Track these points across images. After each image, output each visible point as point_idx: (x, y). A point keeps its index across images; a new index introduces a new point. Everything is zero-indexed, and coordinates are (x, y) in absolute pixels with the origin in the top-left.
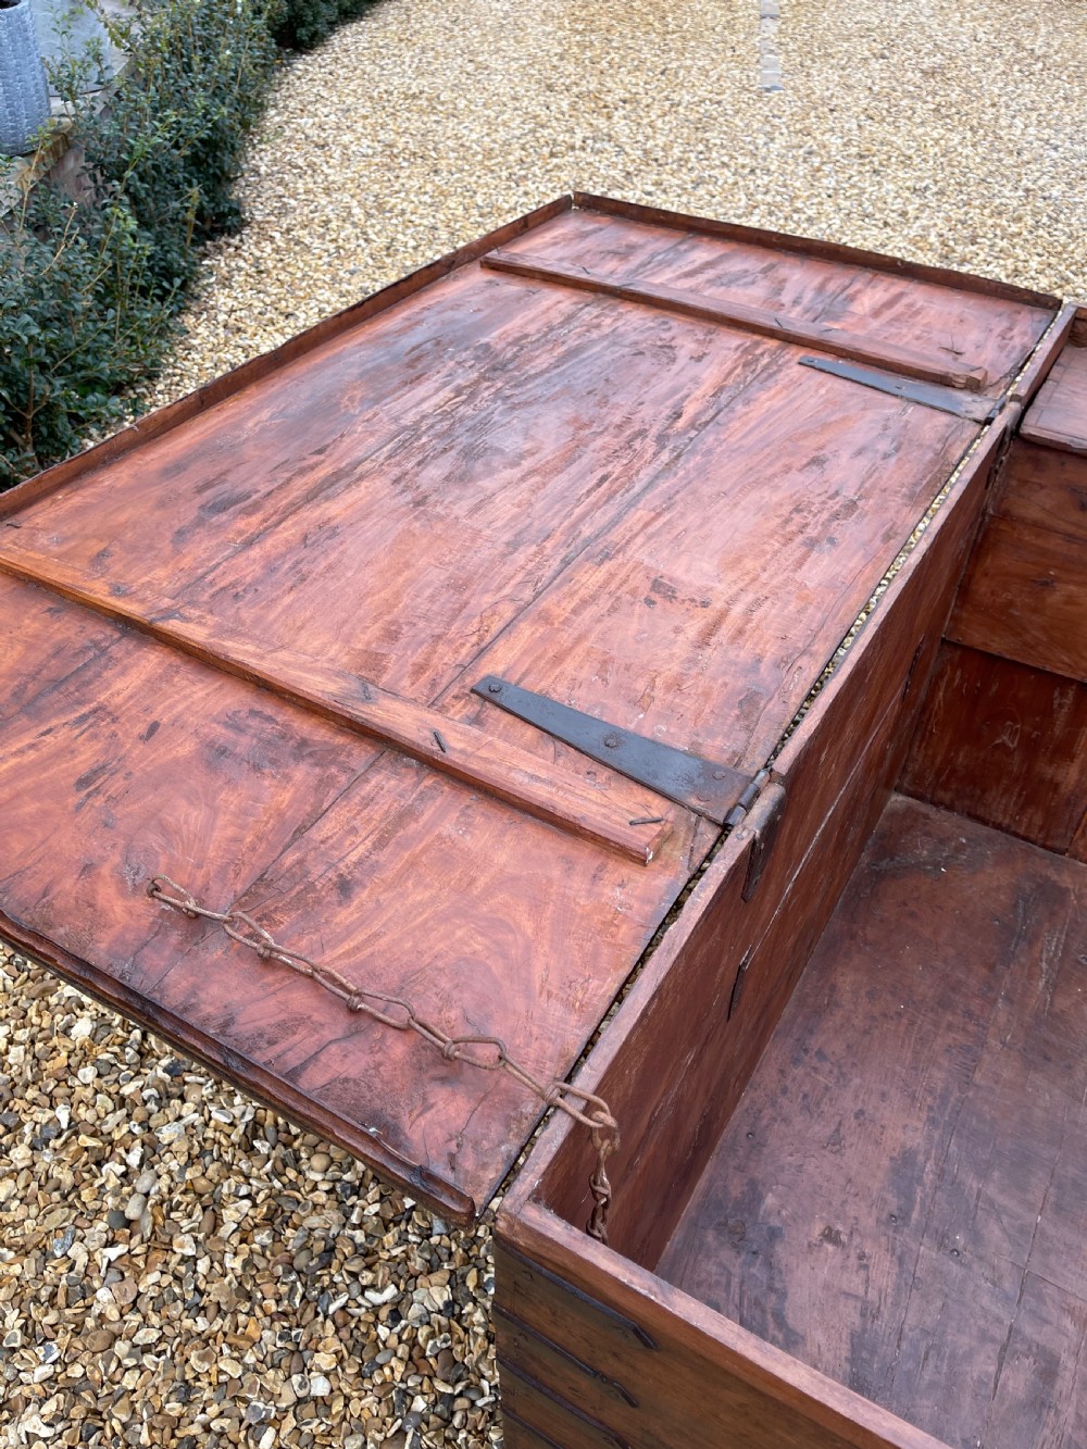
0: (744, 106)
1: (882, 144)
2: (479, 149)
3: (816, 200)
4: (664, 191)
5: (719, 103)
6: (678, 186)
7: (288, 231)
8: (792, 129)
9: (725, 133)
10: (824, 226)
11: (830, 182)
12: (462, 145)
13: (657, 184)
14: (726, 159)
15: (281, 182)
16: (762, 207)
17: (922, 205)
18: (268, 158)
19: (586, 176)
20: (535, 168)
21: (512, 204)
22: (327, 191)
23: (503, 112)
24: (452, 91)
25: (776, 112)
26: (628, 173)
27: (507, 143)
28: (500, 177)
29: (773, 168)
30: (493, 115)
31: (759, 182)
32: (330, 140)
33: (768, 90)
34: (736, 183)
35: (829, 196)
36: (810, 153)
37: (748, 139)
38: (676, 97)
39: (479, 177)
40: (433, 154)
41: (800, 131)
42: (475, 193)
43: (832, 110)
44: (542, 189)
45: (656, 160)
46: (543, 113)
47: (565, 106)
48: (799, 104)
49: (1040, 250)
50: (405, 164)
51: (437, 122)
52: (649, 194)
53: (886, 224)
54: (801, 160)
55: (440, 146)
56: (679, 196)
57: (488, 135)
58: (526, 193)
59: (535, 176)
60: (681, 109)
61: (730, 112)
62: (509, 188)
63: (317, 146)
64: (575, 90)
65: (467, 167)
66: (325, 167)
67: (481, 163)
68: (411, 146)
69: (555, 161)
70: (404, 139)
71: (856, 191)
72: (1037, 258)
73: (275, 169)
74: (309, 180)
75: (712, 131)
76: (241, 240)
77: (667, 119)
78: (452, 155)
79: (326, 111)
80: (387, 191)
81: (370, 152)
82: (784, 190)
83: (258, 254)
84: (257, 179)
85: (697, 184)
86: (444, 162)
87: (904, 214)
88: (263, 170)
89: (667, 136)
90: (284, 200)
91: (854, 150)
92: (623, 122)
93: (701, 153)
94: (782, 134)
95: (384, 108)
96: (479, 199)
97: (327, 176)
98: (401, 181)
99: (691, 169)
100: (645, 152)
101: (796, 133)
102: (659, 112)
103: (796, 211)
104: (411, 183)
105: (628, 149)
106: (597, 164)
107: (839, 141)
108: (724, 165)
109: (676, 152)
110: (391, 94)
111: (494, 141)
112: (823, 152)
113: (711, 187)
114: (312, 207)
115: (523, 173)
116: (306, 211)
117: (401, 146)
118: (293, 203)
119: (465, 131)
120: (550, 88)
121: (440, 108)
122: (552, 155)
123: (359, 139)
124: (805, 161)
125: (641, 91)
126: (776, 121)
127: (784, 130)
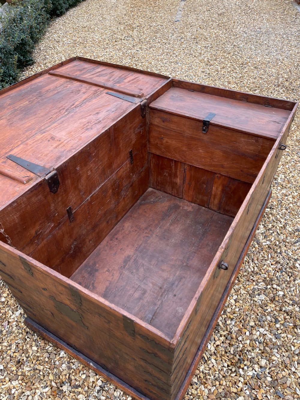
0: (168, 26)
1: (201, 35)
2: (97, 41)
3: (179, 51)
4: (142, 50)
5: (162, 26)
6: (145, 48)
7: (45, 64)
8: (179, 32)
9: (161, 34)
10: (179, 57)
11: (184, 46)
12: (93, 40)
13: (140, 48)
14: (159, 41)
15: (46, 52)
16: (165, 53)
17: (206, 51)
18: (44, 45)
19: (123, 47)
20: (110, 45)
21: (102, 55)
22: (57, 53)
23: (106, 31)
24: (95, 25)
25: (176, 27)
26: (134, 46)
27: (105, 39)
28: (101, 48)
29: (171, 43)
30: (103, 31)
31: (166, 46)
32: (60, 40)
33: (176, 21)
34: (160, 47)
35: (183, 50)
36: (182, 38)
37: (167, 35)
38: (151, 25)
39: (96, 48)
40: (86, 42)
41: (181, 32)
42: (94, 52)
43: (191, 26)
44: (111, 51)
45: (142, 42)
46: (116, 30)
47: (122, 28)
48: (183, 25)
49: (231, 61)
50: (78, 45)
51: (89, 34)
52: (138, 51)
53: (195, 56)
54: (179, 40)
55: (88, 40)
56: (145, 51)
57: (101, 37)
58: (106, 52)
59: (110, 47)
60: (152, 28)
61: (164, 28)
62: (103, 51)
63: (57, 42)
64: (126, 24)
65: (93, 46)
66: (57, 47)
67: (97, 44)
68: (80, 41)
69: (116, 43)
70: (79, 39)
71: (190, 48)
72: (230, 64)
73: (45, 48)
74: (53, 51)
75: (158, 33)
76: (33, 67)
77: (148, 30)
78: (90, 42)
79: (61, 32)
80: (72, 53)
81: (70, 43)
82: (172, 48)
83: (37, 70)
84: (40, 51)
85: (150, 48)
86: (88, 45)
87: (200, 53)
88: (42, 49)
89: (146, 35)
90: (46, 56)
91: (193, 37)
92: (136, 32)
93: (154, 39)
94: (176, 33)
95: (76, 31)
96: (94, 54)
97: (58, 49)
98: (76, 50)
99: (150, 44)
100: (140, 40)
101: (180, 33)
102: (146, 29)
103: (174, 54)
104: (79, 50)
105: (135, 39)
106: (126, 44)
107: (190, 34)
108: (159, 42)
109: (148, 39)
110: (79, 27)
111: (102, 39)
112: (185, 38)
113: (154, 49)
114: (52, 58)
115: (107, 46)
116: (51, 58)
117: (78, 41)
118: (48, 57)
119: (95, 36)
120: (120, 23)
121: (90, 30)
122: (116, 41)
123: (68, 39)
124: (180, 41)
125: (143, 23)
126: (176, 30)
127: (177, 32)
